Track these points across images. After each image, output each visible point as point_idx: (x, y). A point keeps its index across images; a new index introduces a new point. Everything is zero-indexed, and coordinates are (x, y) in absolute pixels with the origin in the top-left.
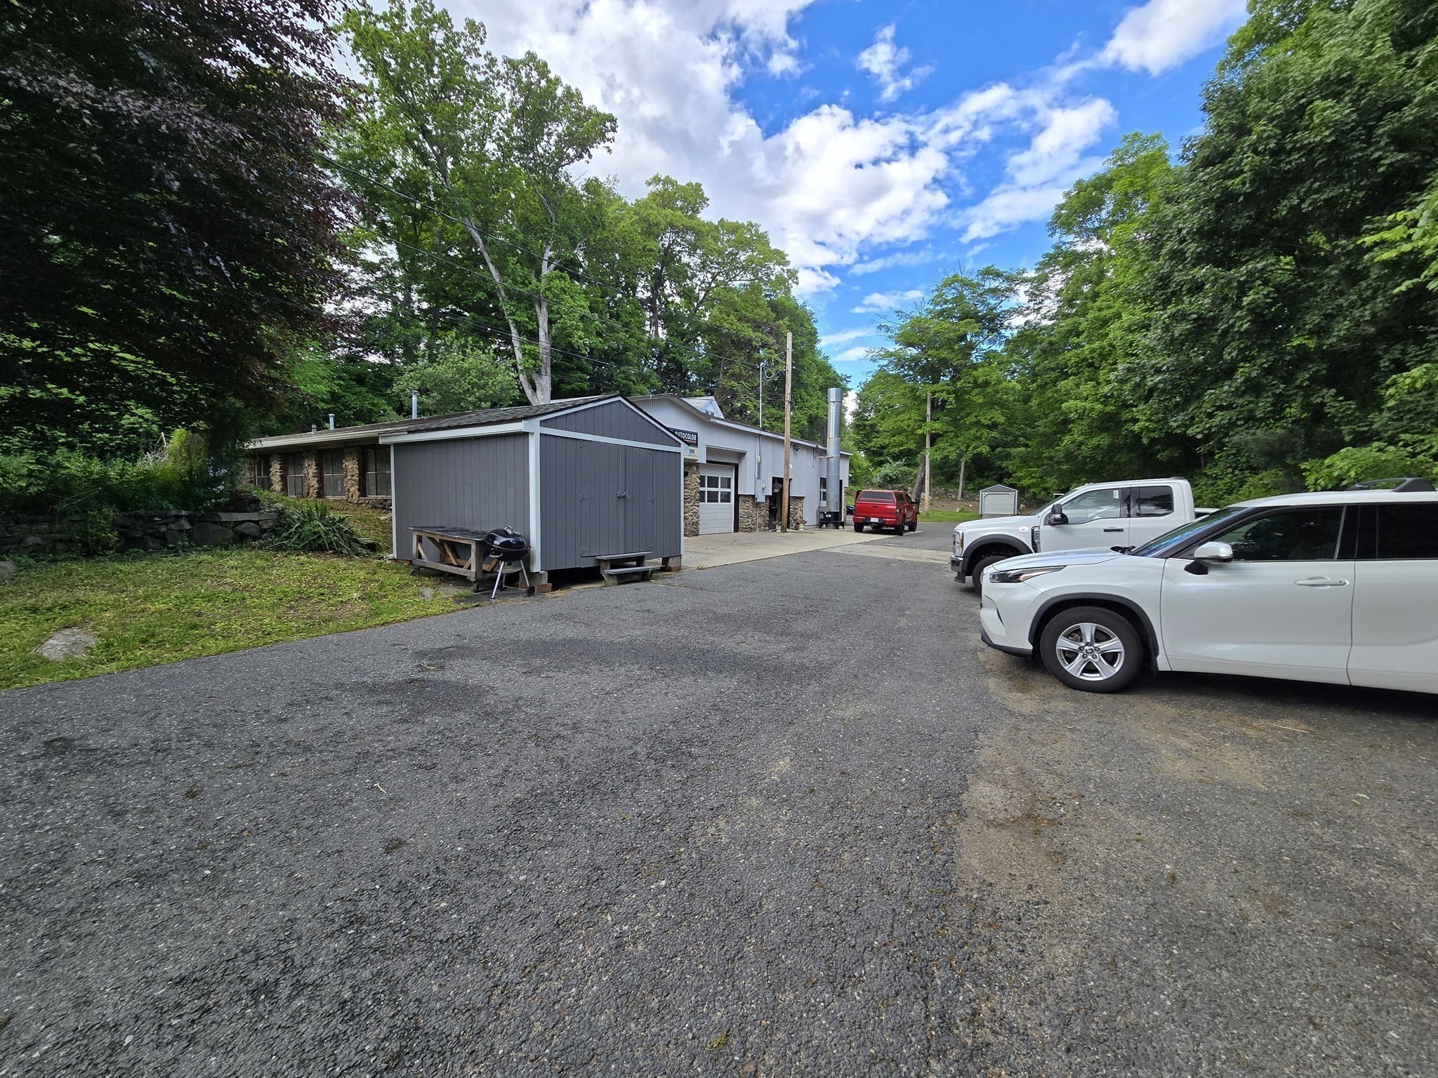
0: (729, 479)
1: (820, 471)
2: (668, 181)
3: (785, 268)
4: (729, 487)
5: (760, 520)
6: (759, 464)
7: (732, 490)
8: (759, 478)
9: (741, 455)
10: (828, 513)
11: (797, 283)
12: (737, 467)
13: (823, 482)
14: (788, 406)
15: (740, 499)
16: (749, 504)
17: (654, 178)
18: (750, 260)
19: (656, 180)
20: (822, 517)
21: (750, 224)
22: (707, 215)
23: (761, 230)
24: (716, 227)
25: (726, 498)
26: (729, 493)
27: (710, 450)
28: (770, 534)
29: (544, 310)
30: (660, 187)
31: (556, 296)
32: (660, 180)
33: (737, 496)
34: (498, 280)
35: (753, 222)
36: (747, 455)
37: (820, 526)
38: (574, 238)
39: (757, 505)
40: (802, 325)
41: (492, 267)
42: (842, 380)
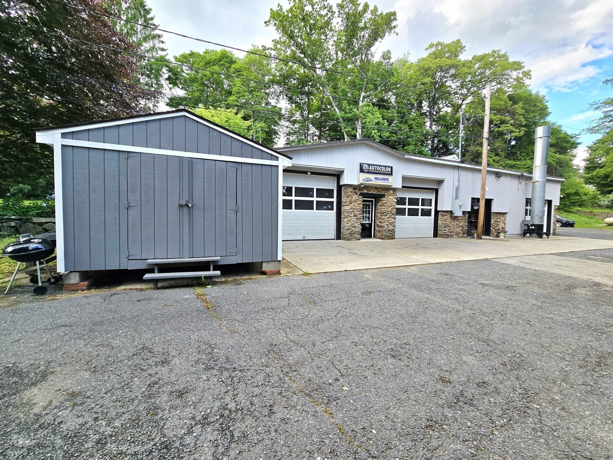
0: (431, 200)
1: (525, 192)
2: (439, 44)
3: (521, 71)
4: (431, 206)
5: (459, 230)
6: (457, 189)
7: (433, 208)
8: (457, 198)
9: (440, 182)
10: (532, 225)
11: (530, 78)
12: (437, 191)
13: (528, 202)
14: (485, 143)
15: (440, 214)
16: (448, 217)
17: (430, 45)
18: (494, 73)
19: (431, 46)
20: (526, 228)
21: (494, 52)
22: (464, 57)
23: (502, 53)
24: (470, 61)
25: (426, 213)
26: (431, 210)
27: (404, 179)
28: (469, 240)
29: (360, 123)
30: (433, 49)
31: (364, 115)
32: (433, 45)
33: (437, 212)
34: (339, 114)
35: (496, 49)
36: (445, 182)
37: (524, 234)
38: (376, 84)
39: (456, 218)
40: (535, 106)
41: (336, 108)
42: (572, 138)
